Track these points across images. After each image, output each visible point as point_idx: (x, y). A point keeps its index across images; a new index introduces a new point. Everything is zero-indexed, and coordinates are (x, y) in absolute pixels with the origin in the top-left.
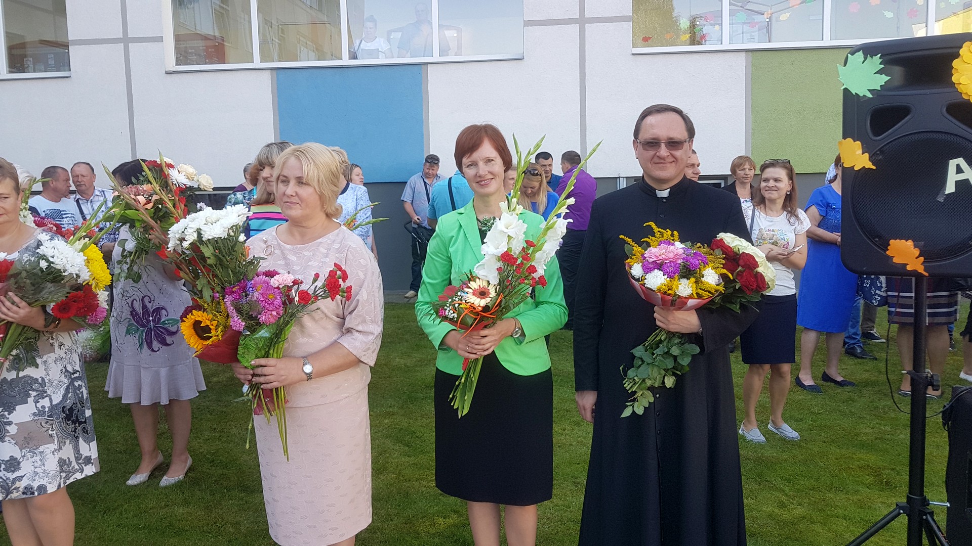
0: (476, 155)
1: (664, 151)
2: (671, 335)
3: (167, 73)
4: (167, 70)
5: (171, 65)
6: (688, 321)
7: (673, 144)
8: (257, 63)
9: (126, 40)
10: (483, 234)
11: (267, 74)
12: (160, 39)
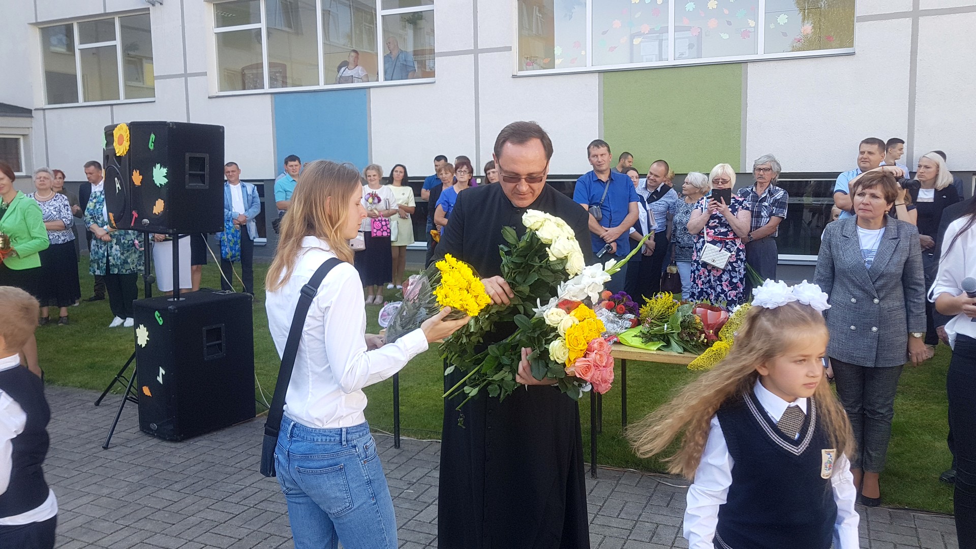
3: (209, 98)
4: (210, 95)
5: (215, 91)
8: (267, 89)
9: (186, 75)
11: (269, 96)
12: (205, 74)
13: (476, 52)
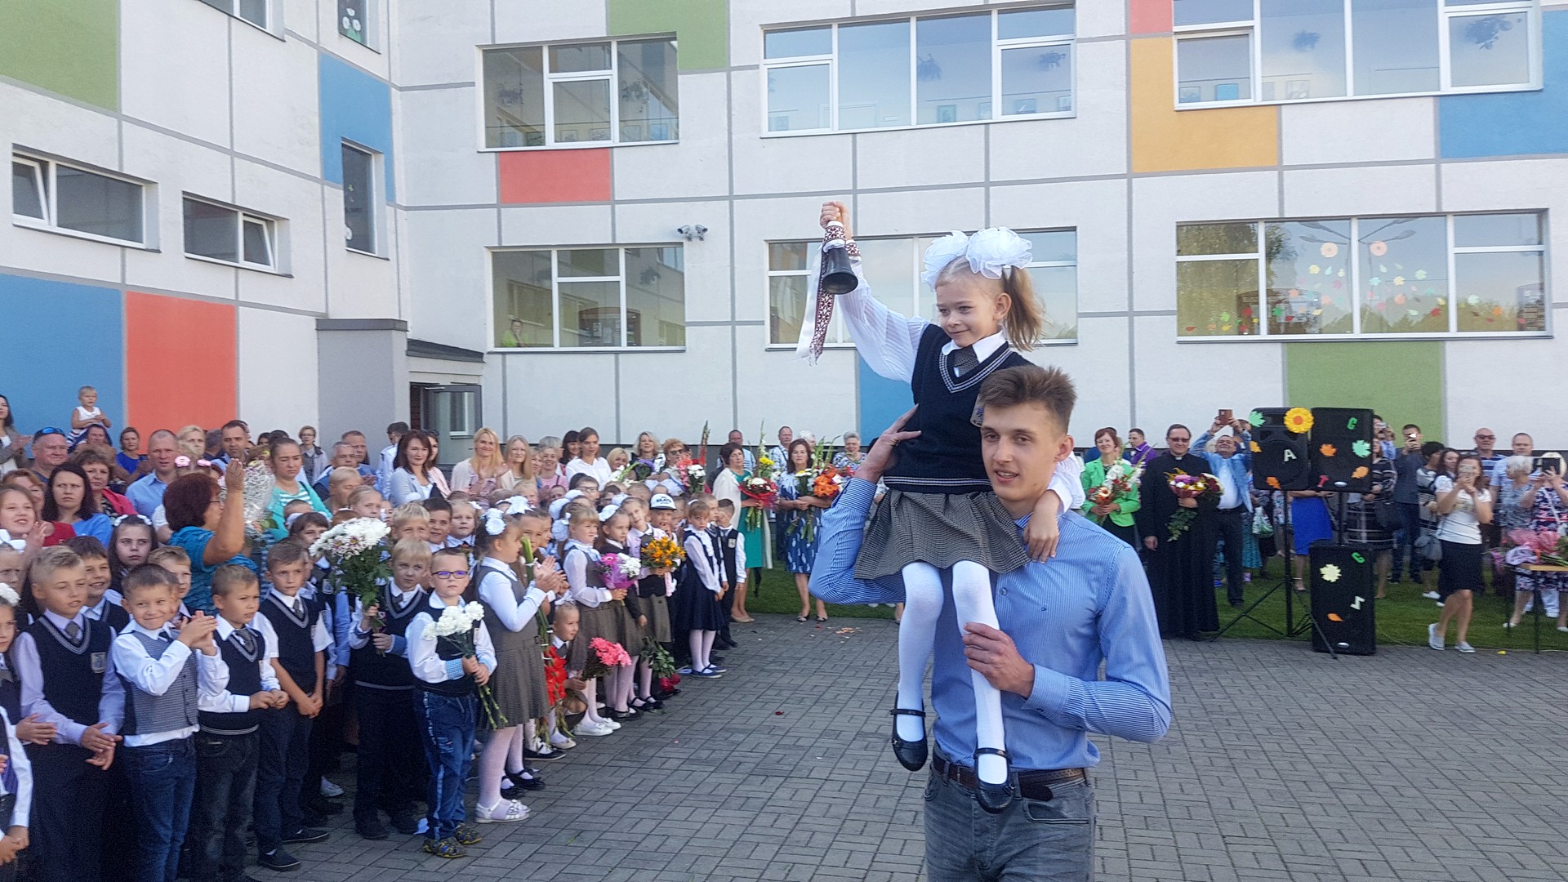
0: (1102, 438)
1: (1181, 443)
2: (1186, 509)
3: (766, 350)
4: (768, 347)
6: (1191, 503)
7: (1184, 440)
8: (840, 343)
9: (733, 323)
10: (1106, 472)
12: (762, 323)
13: (1131, 314)
